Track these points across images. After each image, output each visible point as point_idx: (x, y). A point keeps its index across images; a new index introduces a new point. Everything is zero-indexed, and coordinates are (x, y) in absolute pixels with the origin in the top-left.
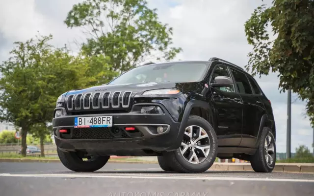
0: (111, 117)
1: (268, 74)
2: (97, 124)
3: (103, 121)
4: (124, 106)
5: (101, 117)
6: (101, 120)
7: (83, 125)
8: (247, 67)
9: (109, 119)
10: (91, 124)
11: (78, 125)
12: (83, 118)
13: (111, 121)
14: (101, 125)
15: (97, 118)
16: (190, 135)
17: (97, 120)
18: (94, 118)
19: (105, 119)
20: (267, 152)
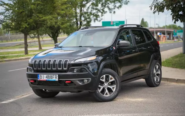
0: (57, 75)
1: (164, 12)
2: (50, 79)
3: (53, 77)
4: (64, 69)
5: (52, 75)
6: (52, 77)
7: (42, 79)
8: (151, 7)
9: (56, 76)
10: (46, 79)
11: (40, 79)
12: (42, 75)
13: (57, 78)
14: (52, 80)
15: (50, 75)
16: (104, 80)
17: (50, 77)
18: (48, 75)
19: (54, 76)
20: (156, 74)
